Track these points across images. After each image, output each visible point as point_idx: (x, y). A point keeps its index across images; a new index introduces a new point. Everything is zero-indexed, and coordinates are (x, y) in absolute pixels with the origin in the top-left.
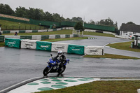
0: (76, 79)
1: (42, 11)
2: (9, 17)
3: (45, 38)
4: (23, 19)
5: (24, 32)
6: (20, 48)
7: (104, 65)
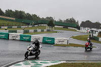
0: (48, 62)
1: (24, 12)
3: (26, 32)
4: (11, 18)
5: (11, 28)
6: (8, 39)
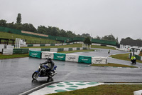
0: (85, 83)
1: (58, 29)
2: (33, 33)
3: (60, 50)
4: (44, 35)
5: (44, 46)
6: (41, 58)
7: (107, 72)
